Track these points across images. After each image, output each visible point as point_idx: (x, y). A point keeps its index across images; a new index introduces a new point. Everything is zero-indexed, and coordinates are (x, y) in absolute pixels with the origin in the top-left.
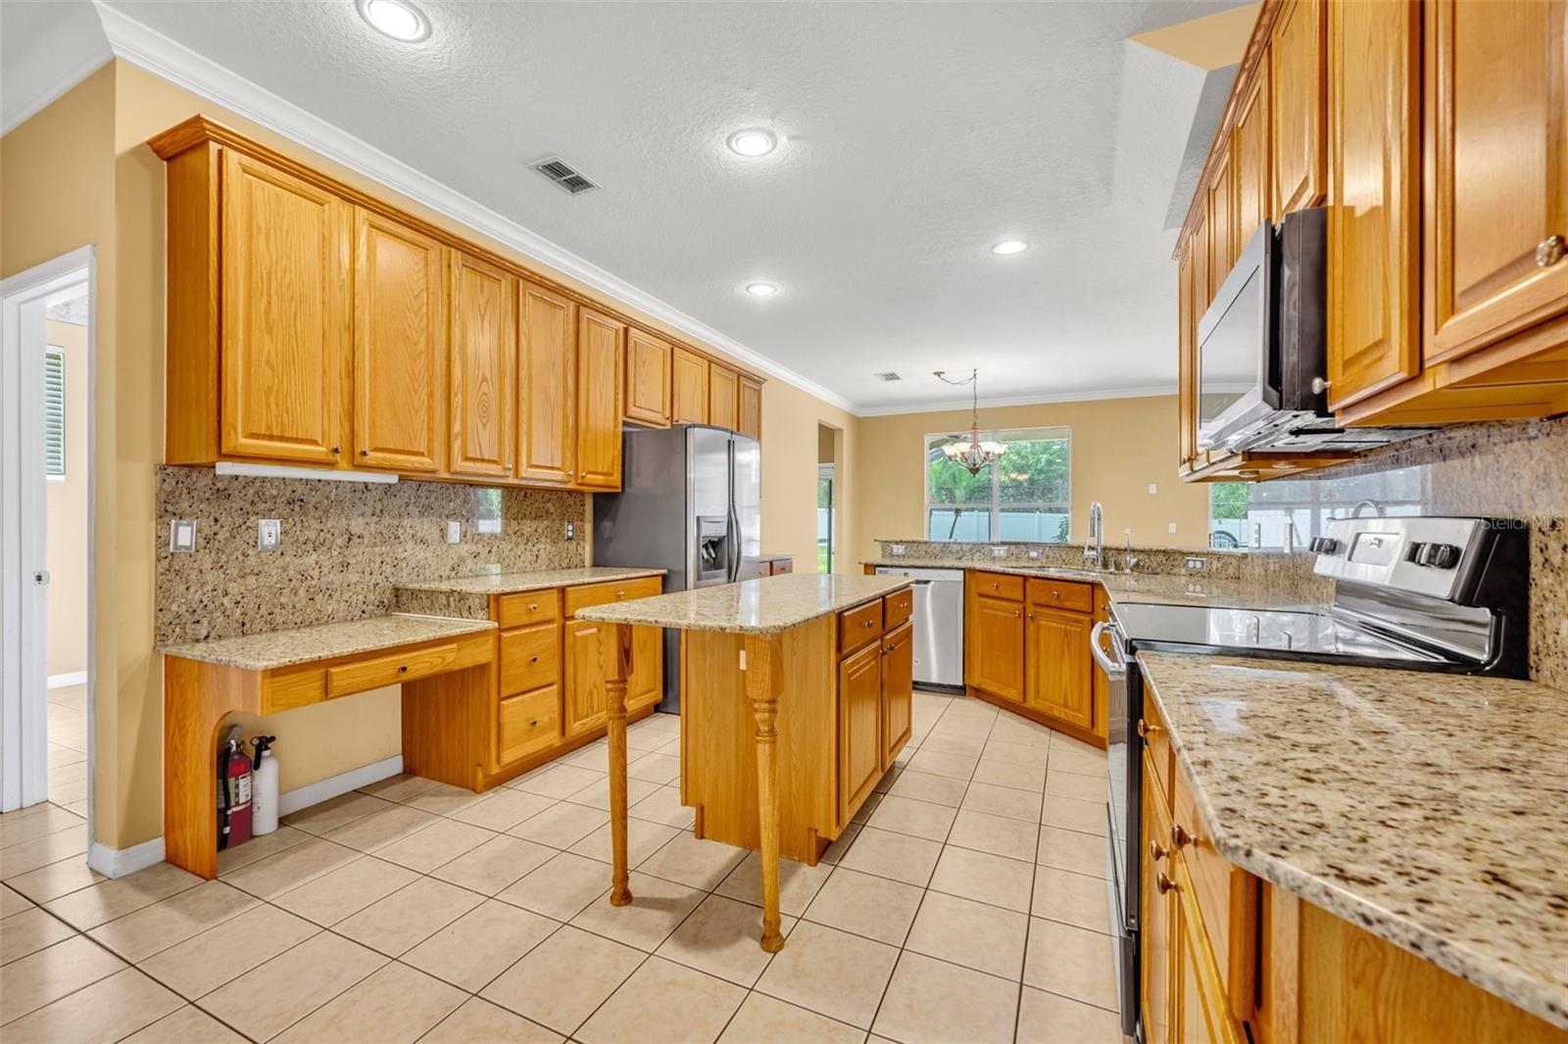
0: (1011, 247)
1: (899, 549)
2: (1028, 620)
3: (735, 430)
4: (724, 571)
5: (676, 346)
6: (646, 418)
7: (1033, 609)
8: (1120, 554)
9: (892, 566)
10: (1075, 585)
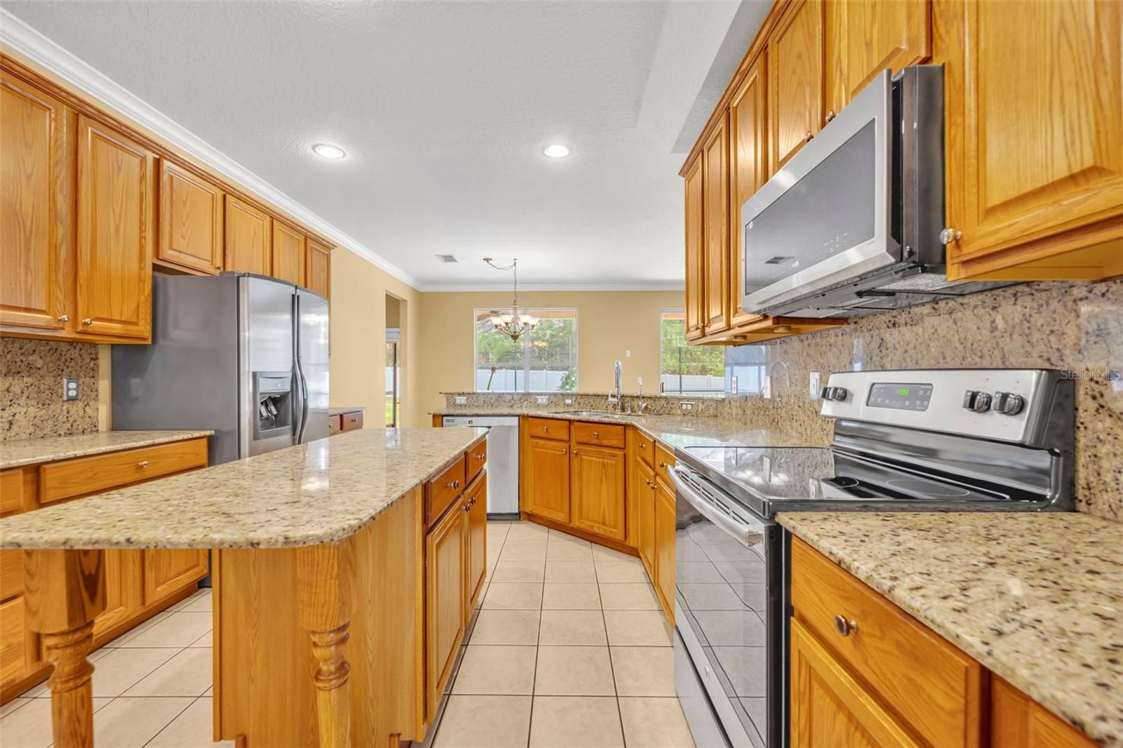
0: (557, 151)
1: (461, 400)
2: (573, 456)
3: (302, 285)
4: (289, 428)
5: (227, 193)
6: (190, 264)
7: (576, 447)
8: (633, 400)
9: (458, 416)
10: (611, 426)
